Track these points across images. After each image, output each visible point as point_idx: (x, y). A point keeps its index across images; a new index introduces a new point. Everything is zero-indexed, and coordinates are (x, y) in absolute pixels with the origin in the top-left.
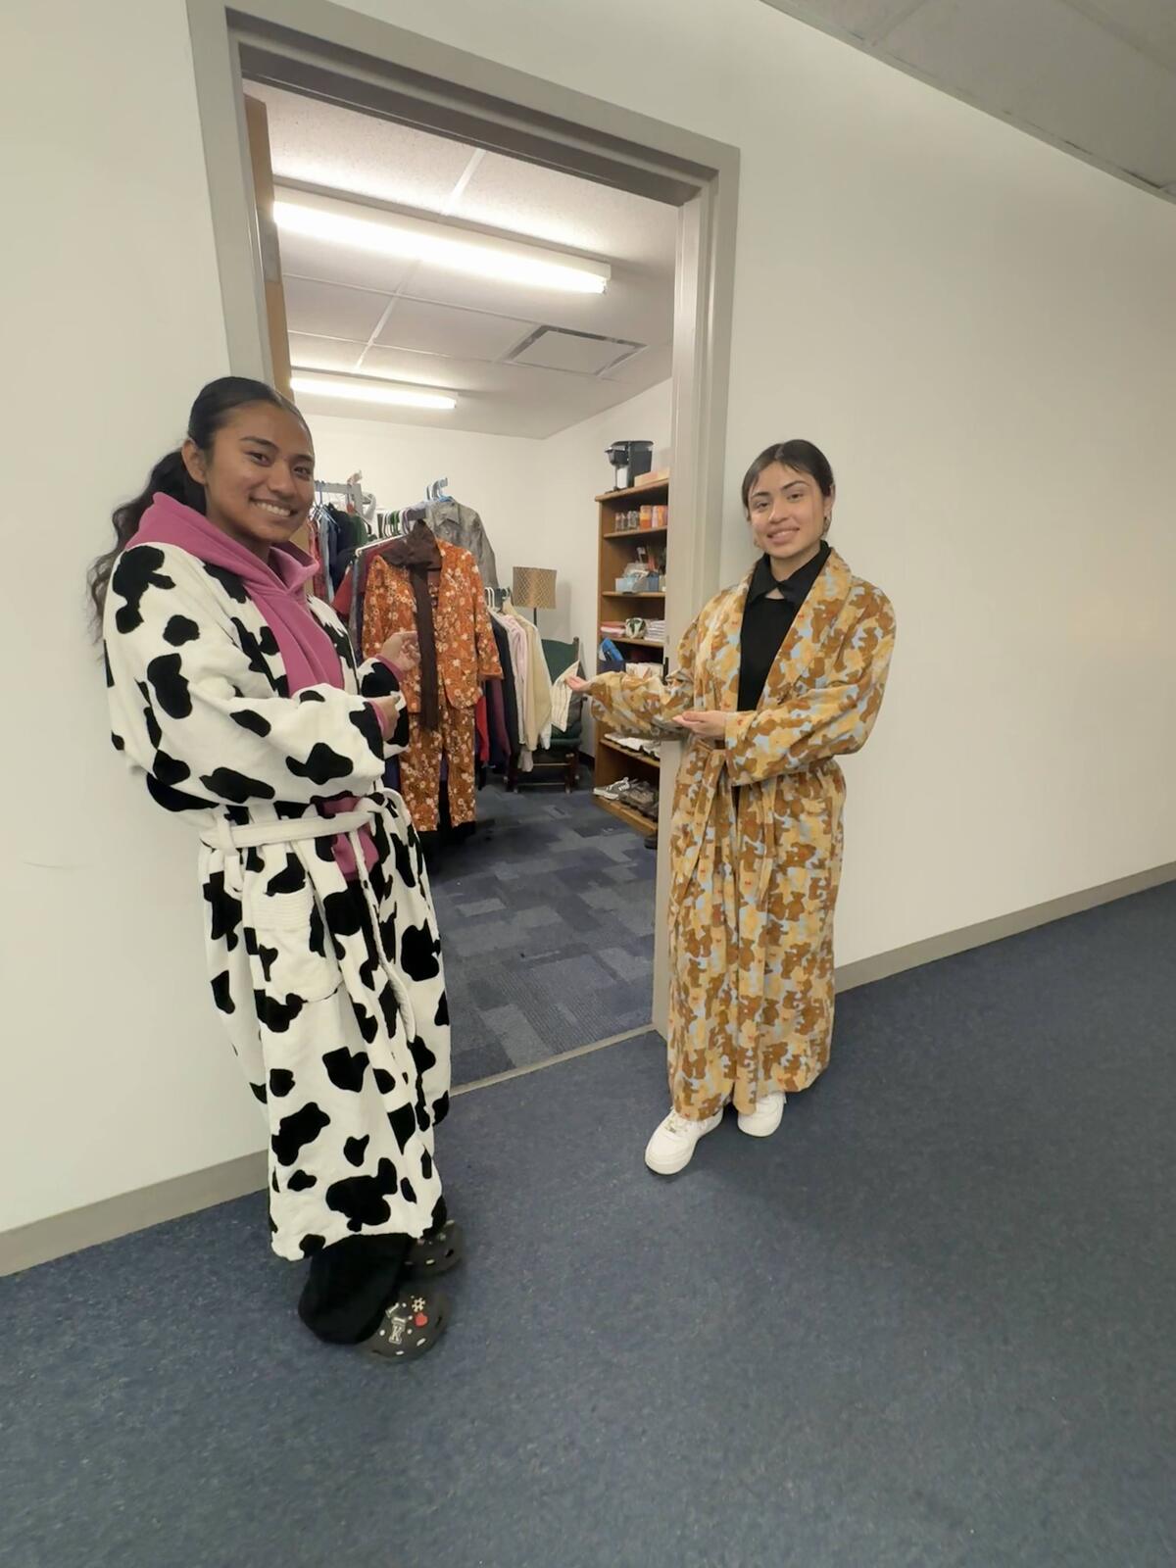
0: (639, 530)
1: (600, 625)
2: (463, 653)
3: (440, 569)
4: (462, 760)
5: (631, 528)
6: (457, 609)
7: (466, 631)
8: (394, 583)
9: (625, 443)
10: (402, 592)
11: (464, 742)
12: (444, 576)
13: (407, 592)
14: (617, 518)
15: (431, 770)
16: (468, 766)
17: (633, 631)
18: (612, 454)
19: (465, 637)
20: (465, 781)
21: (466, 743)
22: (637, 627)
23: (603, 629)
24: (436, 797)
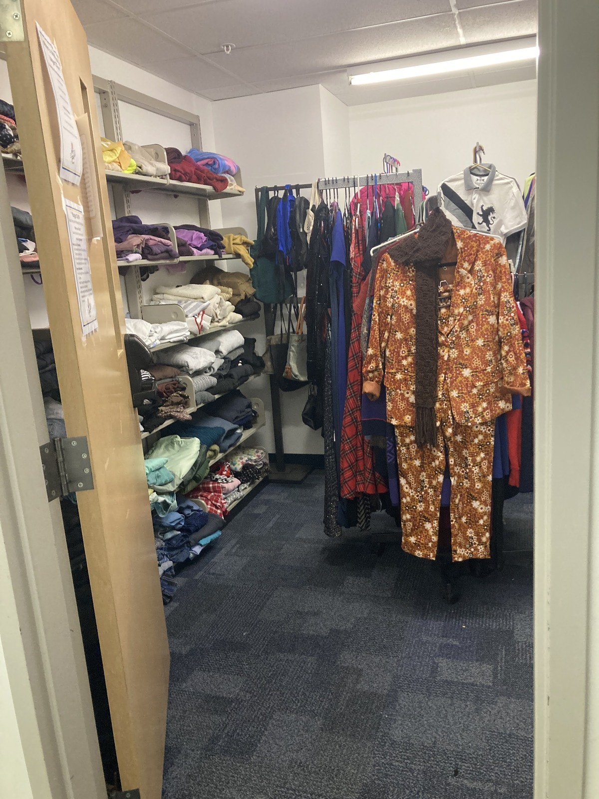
2: (477, 362)
3: (455, 263)
4: (473, 485)
6: (473, 309)
7: (483, 335)
8: (397, 283)
10: (403, 294)
11: (475, 464)
12: (458, 272)
13: (409, 293)
15: (431, 492)
16: (480, 492)
19: (480, 342)
20: (476, 510)
21: (479, 465)
24: (436, 523)
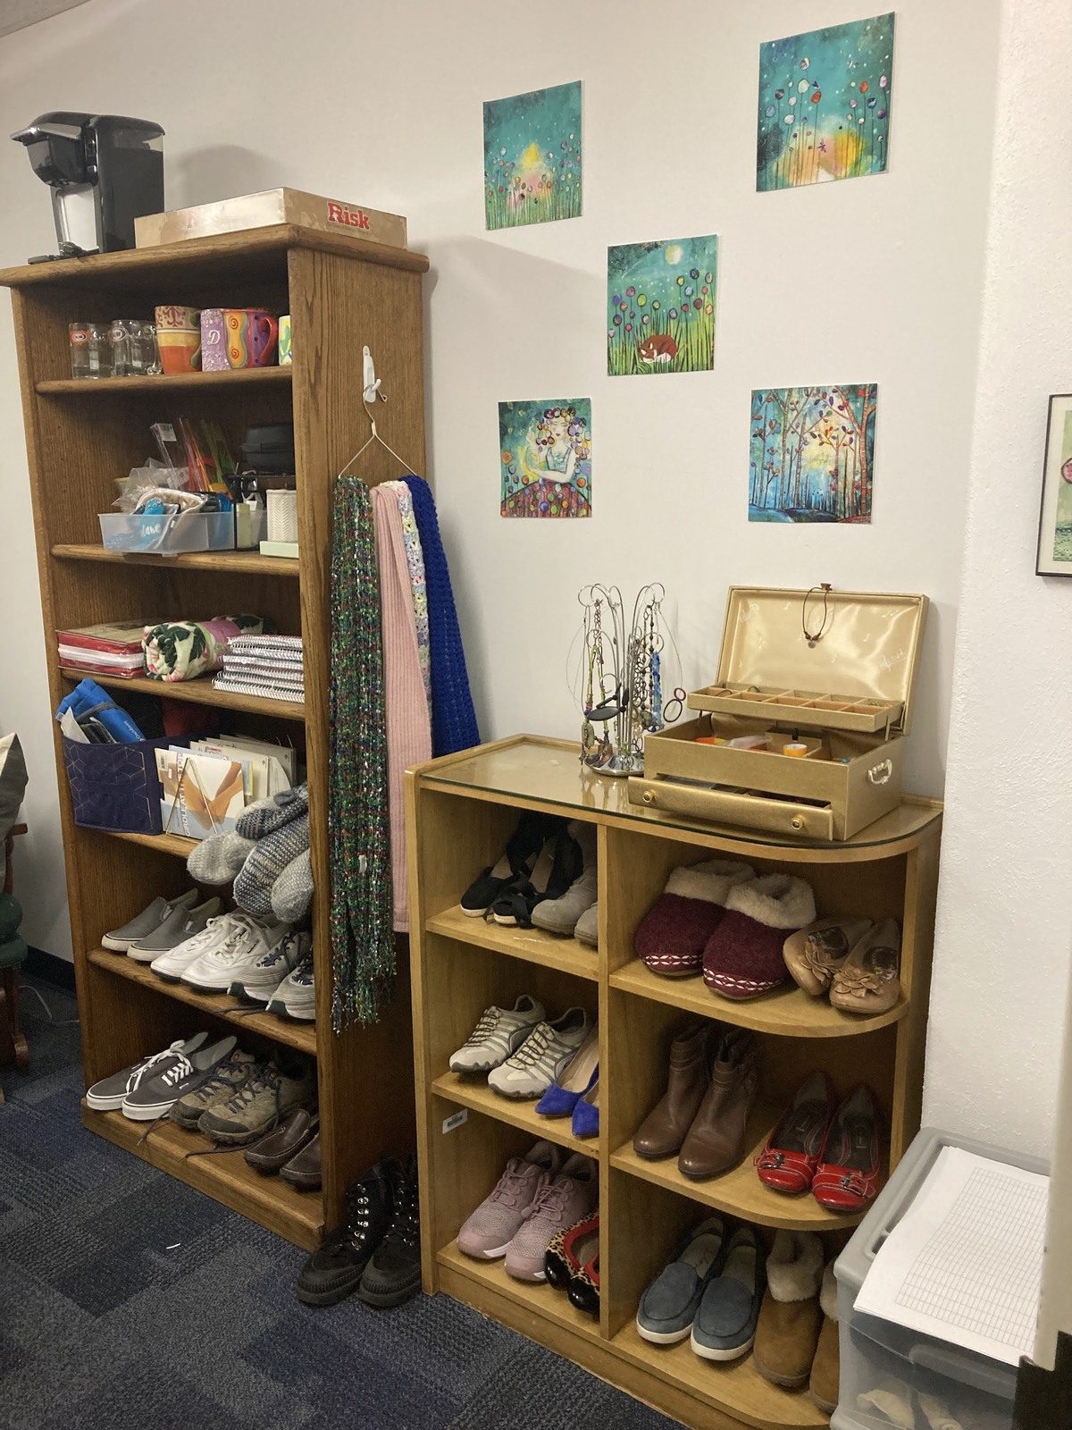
0: (155, 376)
1: (55, 637)
5: (127, 370)
9: (80, 120)
14: (77, 337)
17: (171, 660)
18: (42, 148)
22: (183, 648)
23: (65, 651)
